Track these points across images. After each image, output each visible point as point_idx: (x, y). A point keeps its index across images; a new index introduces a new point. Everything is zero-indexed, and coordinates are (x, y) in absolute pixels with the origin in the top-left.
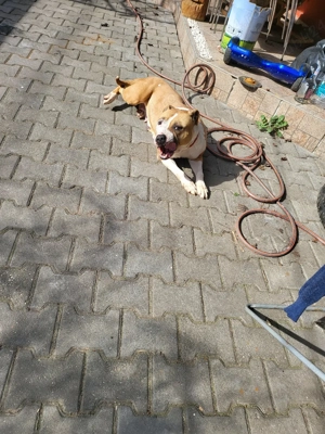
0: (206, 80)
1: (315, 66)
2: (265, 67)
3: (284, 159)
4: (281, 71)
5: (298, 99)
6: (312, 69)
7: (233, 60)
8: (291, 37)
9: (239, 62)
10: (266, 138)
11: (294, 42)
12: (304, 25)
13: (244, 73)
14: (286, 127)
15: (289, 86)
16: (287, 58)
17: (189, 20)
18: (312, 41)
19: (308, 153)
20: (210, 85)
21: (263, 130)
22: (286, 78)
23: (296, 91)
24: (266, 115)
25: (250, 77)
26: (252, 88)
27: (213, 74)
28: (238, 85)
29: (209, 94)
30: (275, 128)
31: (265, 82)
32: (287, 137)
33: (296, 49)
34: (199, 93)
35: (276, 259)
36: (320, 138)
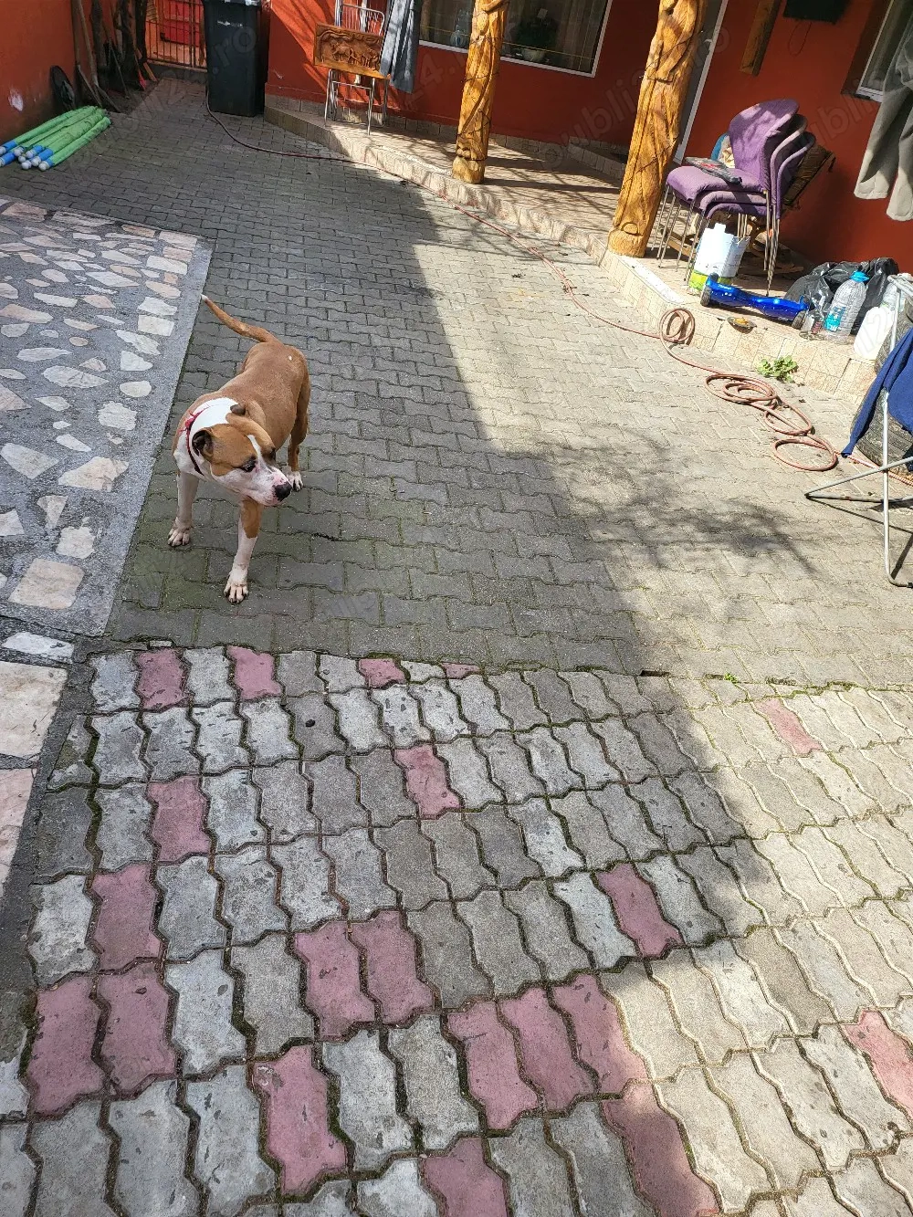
0: (683, 328)
1: (818, 297)
2: (755, 305)
3: (802, 401)
4: (778, 306)
5: (805, 335)
6: (814, 301)
7: (714, 300)
8: (776, 268)
9: (721, 302)
10: (773, 382)
11: (779, 271)
12: (785, 248)
13: (729, 314)
14: (796, 369)
15: (789, 323)
16: (772, 293)
17: (624, 257)
18: (801, 269)
19: (830, 395)
20: (688, 333)
21: (768, 376)
22: (784, 314)
23: (799, 326)
24: (767, 358)
25: (739, 318)
26: (745, 329)
27: (691, 318)
28: (727, 327)
29: (688, 344)
30: (783, 371)
31: (760, 322)
32: (798, 381)
33: (783, 280)
34: (676, 342)
35: (821, 473)
36: (839, 375)
